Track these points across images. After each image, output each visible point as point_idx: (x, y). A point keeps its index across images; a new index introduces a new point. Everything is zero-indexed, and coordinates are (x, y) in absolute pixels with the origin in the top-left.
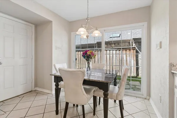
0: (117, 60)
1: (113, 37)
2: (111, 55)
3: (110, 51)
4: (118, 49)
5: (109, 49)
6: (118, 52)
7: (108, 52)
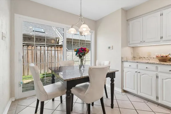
0: (48, 57)
1: (36, 31)
2: (43, 52)
3: (41, 46)
4: (50, 45)
5: (39, 44)
6: (49, 48)
7: (39, 48)
